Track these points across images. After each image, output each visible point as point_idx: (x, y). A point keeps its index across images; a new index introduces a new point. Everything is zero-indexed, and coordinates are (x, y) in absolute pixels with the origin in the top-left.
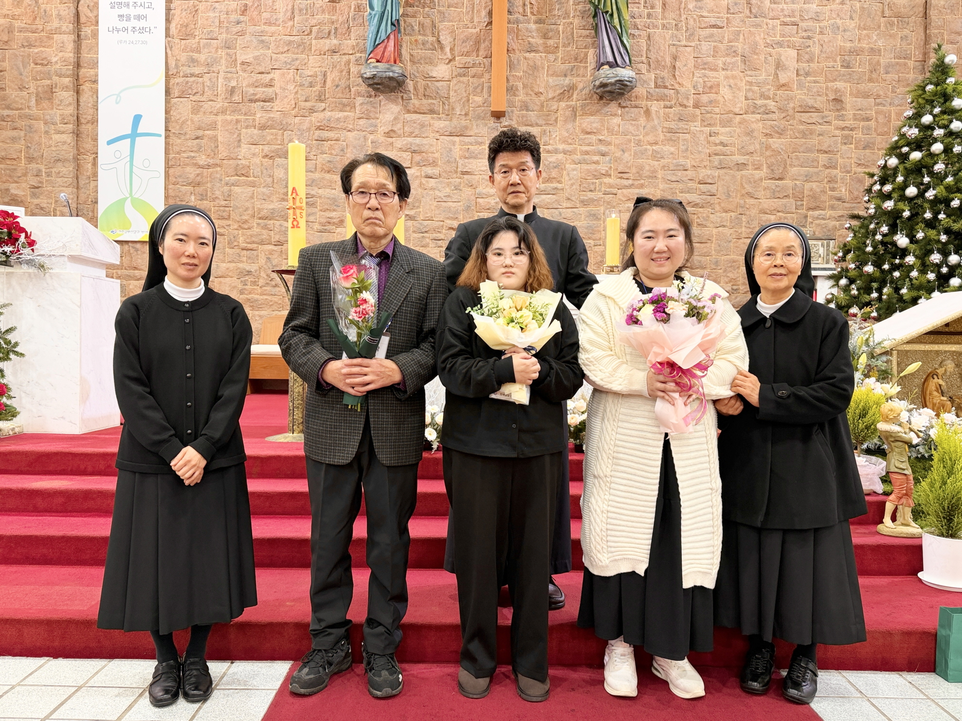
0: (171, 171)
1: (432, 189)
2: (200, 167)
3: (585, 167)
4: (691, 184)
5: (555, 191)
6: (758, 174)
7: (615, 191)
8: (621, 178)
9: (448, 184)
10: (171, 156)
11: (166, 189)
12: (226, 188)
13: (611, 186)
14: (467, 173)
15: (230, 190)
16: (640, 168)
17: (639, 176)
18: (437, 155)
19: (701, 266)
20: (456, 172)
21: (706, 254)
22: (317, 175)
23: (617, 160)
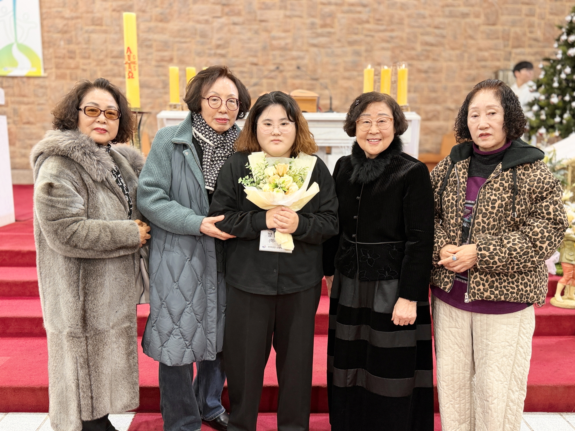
0: (45, 22)
1: (238, 33)
2: (67, 19)
3: (352, 16)
4: (429, 29)
5: (329, 34)
6: (477, 21)
7: (372, 33)
8: (378, 24)
9: (250, 30)
10: (44, 10)
11: (43, 37)
12: (86, 35)
13: (370, 30)
14: (262, 21)
15: (89, 37)
16: (392, 17)
17: (391, 22)
18: (241, 7)
19: (434, 91)
20: (255, 20)
21: (439, 81)
22: (152, 24)
23: (375, 10)
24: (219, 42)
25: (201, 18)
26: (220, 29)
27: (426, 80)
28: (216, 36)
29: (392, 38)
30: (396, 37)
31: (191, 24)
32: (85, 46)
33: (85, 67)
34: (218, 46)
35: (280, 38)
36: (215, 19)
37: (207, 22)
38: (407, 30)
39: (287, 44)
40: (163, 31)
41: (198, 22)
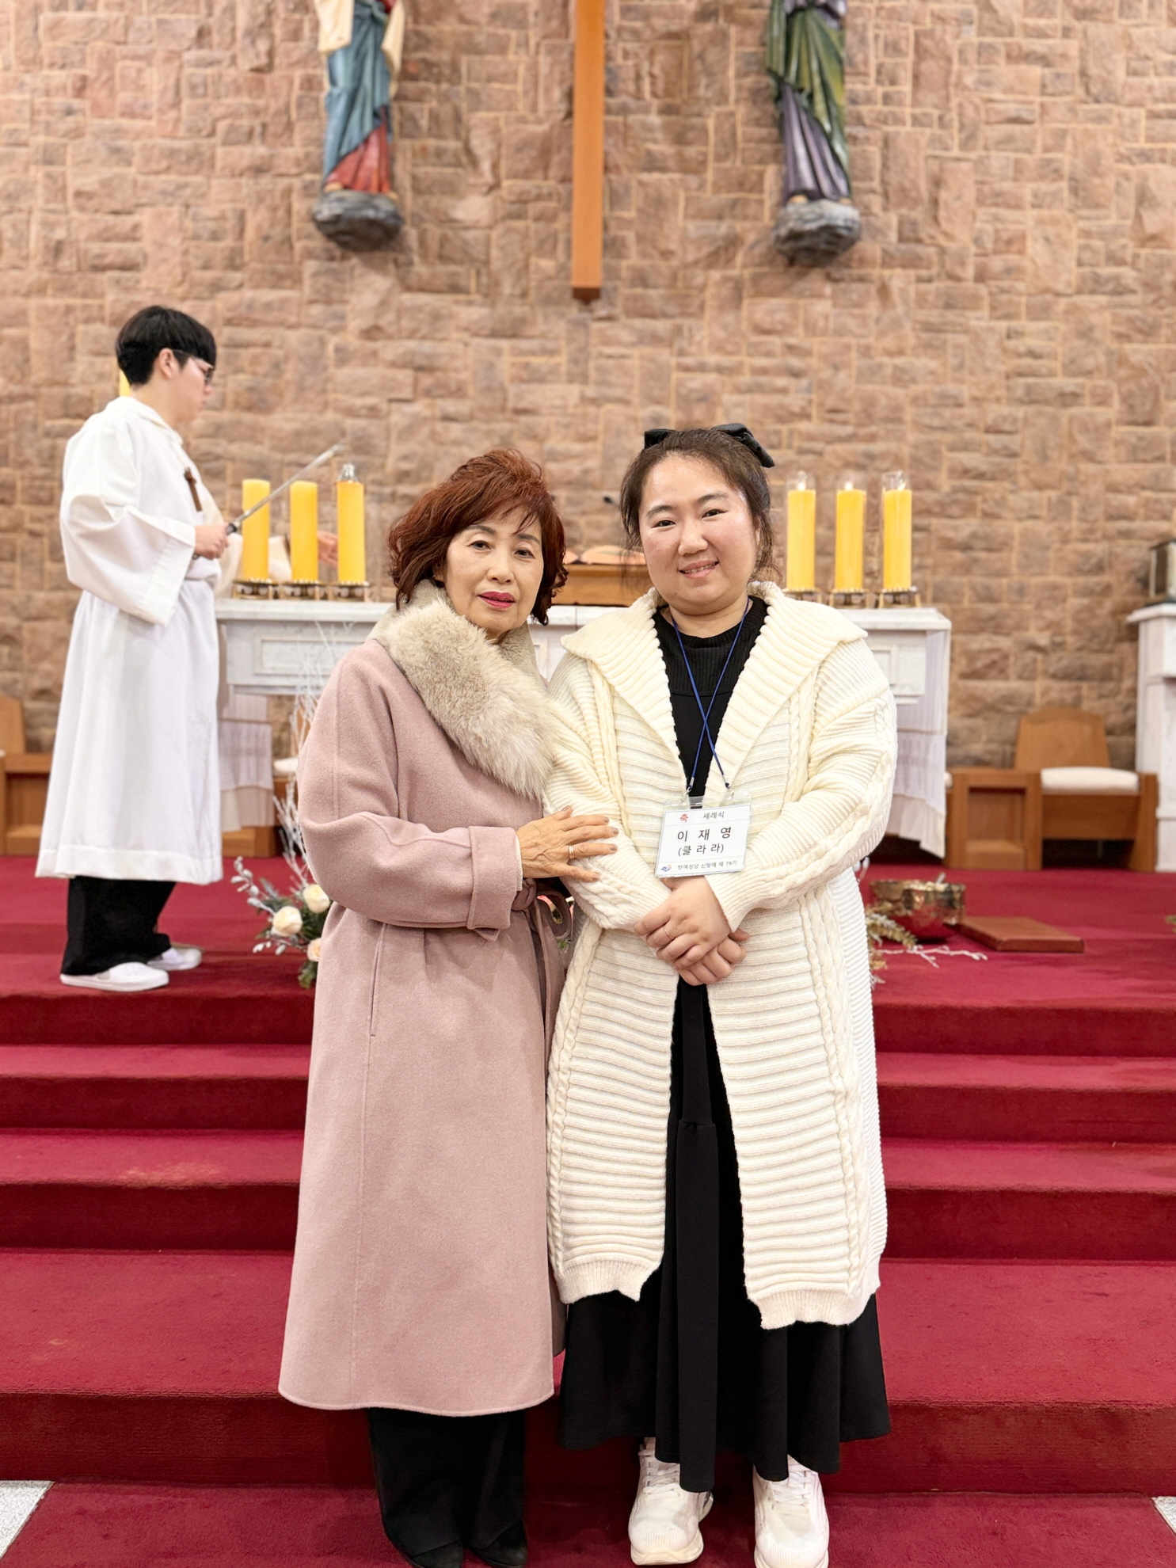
1: (457, 443)
3: (761, 399)
4: (969, 435)
6: (1103, 414)
7: (818, 446)
8: (832, 421)
9: (488, 434)
12: (46, 443)
13: (811, 438)
14: (519, 412)
15: (54, 447)
16: (870, 402)
17: (868, 417)
18: (464, 376)
19: (990, 598)
20: (503, 409)
21: (1000, 573)
22: (226, 416)
23: (822, 385)
24: (405, 466)
25: (359, 402)
26: (408, 432)
27: (966, 568)
28: (397, 449)
29: (871, 457)
30: (883, 456)
31: (330, 416)
32: (41, 471)
33: (37, 527)
34: (403, 476)
35: (567, 456)
36: (395, 406)
37: (373, 412)
38: (912, 437)
39: (586, 472)
40: (254, 435)
41: (351, 412)
